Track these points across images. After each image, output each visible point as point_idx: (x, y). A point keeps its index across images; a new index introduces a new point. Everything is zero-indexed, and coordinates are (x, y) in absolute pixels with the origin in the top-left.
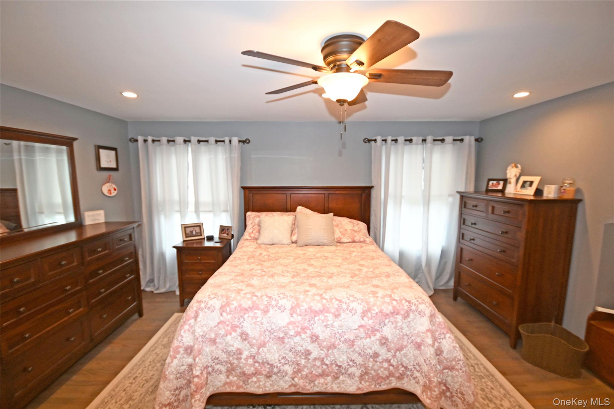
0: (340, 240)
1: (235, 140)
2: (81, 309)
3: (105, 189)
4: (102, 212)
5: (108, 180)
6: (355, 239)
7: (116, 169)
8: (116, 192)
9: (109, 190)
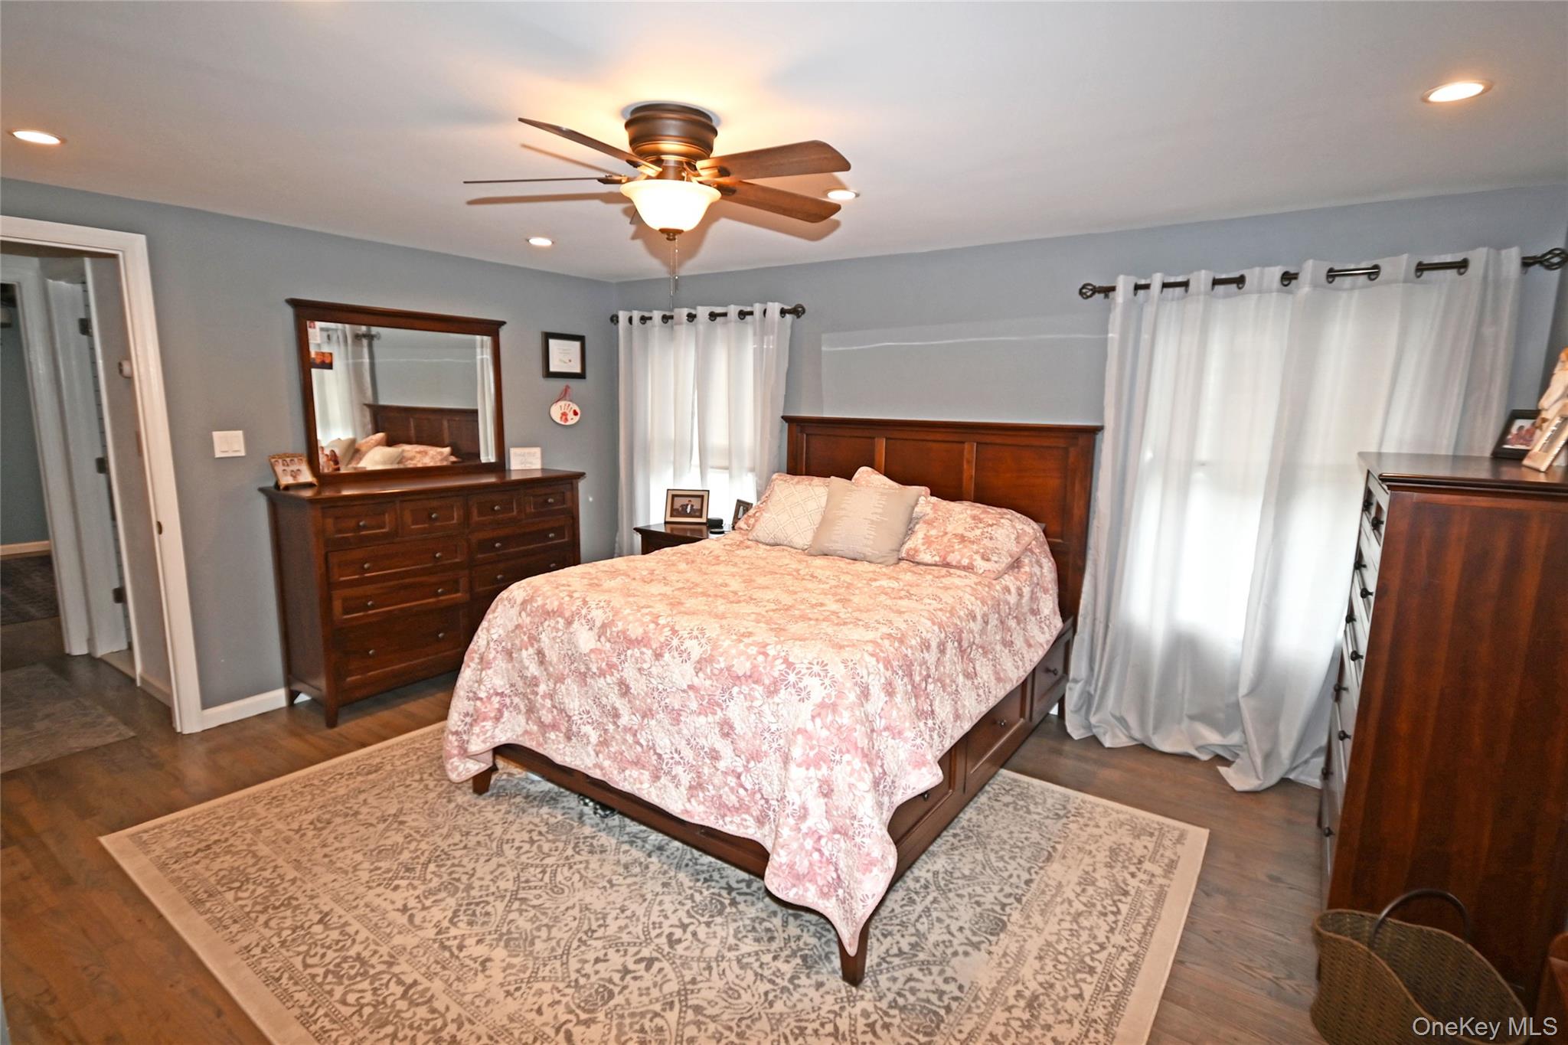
0: (913, 556)
1: (774, 308)
2: (459, 595)
3: (556, 412)
4: (537, 451)
5: (564, 395)
6: (949, 559)
7: (581, 376)
8: (576, 419)
9: (564, 414)
